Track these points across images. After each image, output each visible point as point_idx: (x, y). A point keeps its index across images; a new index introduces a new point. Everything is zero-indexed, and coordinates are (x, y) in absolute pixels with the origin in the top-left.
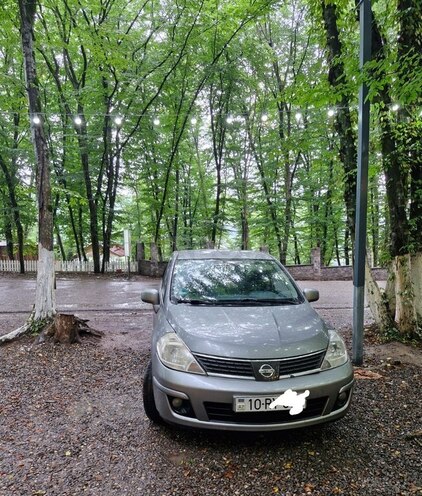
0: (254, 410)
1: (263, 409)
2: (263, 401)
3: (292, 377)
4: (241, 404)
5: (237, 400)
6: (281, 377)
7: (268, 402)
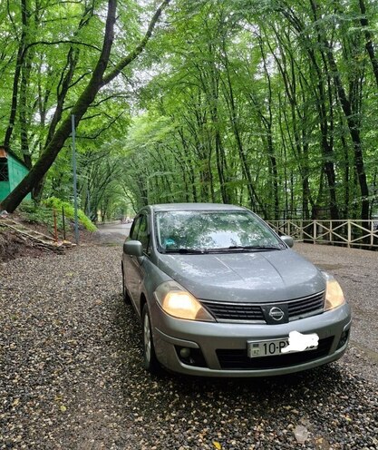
0: (269, 354)
1: (277, 353)
2: (277, 345)
3: (300, 318)
4: (256, 349)
5: (252, 345)
6: (290, 319)
7: (282, 345)
